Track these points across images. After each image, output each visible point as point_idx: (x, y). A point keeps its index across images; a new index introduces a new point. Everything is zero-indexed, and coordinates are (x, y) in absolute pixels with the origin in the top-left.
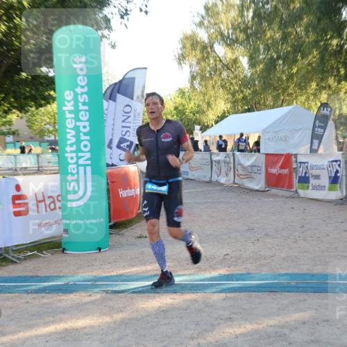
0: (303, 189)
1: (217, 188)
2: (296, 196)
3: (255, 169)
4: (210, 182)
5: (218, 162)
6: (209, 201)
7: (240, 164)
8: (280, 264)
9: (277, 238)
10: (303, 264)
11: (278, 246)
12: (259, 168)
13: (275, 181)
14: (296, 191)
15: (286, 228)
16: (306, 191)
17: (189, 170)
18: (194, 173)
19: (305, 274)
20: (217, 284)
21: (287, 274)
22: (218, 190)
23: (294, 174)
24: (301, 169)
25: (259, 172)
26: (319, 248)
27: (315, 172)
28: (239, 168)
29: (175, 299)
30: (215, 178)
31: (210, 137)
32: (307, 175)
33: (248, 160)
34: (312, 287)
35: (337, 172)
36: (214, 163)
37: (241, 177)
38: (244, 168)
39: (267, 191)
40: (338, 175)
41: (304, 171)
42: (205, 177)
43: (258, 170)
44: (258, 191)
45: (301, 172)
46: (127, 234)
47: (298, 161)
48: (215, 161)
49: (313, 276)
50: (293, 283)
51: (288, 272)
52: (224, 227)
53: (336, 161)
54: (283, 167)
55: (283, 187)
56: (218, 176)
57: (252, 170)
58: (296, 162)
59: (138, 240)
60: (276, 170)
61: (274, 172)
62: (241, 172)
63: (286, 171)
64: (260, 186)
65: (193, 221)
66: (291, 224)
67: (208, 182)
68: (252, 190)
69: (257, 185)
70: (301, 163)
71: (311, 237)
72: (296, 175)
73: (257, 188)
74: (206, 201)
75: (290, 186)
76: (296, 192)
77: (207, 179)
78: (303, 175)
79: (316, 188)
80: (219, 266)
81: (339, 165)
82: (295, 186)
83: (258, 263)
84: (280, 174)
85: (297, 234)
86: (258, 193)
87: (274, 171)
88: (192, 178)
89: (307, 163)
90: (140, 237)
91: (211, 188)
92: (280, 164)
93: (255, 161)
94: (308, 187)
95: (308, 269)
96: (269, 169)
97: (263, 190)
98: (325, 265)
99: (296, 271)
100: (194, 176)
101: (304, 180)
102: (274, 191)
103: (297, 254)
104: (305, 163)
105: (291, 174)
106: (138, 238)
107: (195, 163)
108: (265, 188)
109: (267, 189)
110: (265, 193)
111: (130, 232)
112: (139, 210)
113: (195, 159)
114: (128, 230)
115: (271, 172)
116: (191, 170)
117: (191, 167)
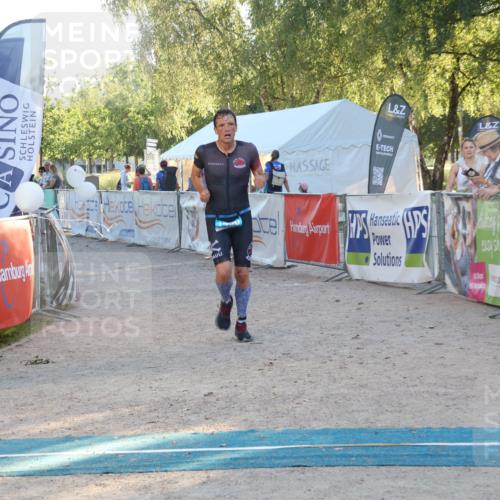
0: (358, 262)
1: (189, 263)
2: (344, 277)
3: (266, 225)
4: (177, 251)
5: (193, 211)
6: (174, 287)
8: (312, 412)
9: (307, 359)
10: (359, 411)
11: (309, 375)
12: (273, 223)
13: (303, 249)
14: (345, 266)
15: (325, 340)
16: (365, 267)
17: (135, 228)
18: (145, 233)
19: (361, 430)
20: (190, 453)
21: (325, 432)
22: (192, 266)
23: (341, 235)
24: (353, 225)
25: (274, 231)
26: (389, 378)
27: (381, 231)
29: (105, 485)
30: (187, 243)
31: (177, 161)
32: (366, 237)
34: (375, 456)
35: (422, 229)
36: (185, 213)
39: (289, 267)
40: (424, 235)
41: (360, 229)
42: (167, 240)
43: (271, 226)
44: (271, 267)
45: (354, 229)
46: (8, 356)
47: (349, 208)
48: (187, 209)
49: (376, 433)
50: (338, 448)
51: (328, 426)
52: (204, 340)
53: (420, 209)
54: (318, 221)
55: (318, 260)
56: (193, 239)
57: (260, 225)
58: (345, 210)
59: (31, 369)
60: (305, 227)
61: (302, 231)
63: (324, 229)
64: (275, 258)
66: (334, 332)
67: (172, 251)
68: (260, 267)
69: (270, 256)
70: (353, 212)
71: (373, 357)
72: (345, 237)
73: (268, 261)
74: (168, 288)
75: (333, 258)
76: (346, 269)
77: (172, 245)
78: (358, 236)
79: (382, 261)
80: (193, 418)
81: (426, 217)
82: (342, 258)
83: (271, 409)
84: (313, 236)
85: (346, 351)
86: (270, 271)
87: (301, 228)
88: (142, 243)
89: (366, 212)
90: (35, 362)
91: (179, 264)
92: (312, 215)
93: (266, 208)
94: (367, 260)
95: (367, 420)
96: (292, 225)
97: (282, 265)
98: (400, 412)
99: (344, 424)
100: (145, 238)
101: (360, 246)
102: (302, 267)
103: (346, 392)
104: (360, 212)
105: (334, 234)
106: (32, 363)
107: (147, 213)
108: (285, 261)
109: (288, 264)
110: (283, 271)
111: (16, 353)
112: (34, 307)
113: (147, 205)
114: (11, 349)
115: (295, 230)
116: (139, 227)
117: (140, 221)
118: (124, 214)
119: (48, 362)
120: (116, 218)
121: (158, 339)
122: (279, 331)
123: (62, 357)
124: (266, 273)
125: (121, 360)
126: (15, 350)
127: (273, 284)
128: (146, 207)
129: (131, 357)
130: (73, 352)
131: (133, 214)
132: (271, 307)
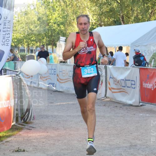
3: (129, 84)
7: (113, 78)
12: (133, 83)
13: (150, 97)
18: (63, 85)
25: (133, 86)
28: (111, 81)
33: (121, 74)
37: (113, 90)
38: (117, 82)
39: (141, 106)
44: (131, 105)
52: (104, 142)
60: (151, 85)
61: (150, 88)
62: (113, 85)
64: (134, 100)
65: (70, 134)
68: (125, 105)
69: (131, 100)
73: (130, 102)
84: (155, 90)
87: (149, 86)
88: (61, 90)
90: (18, 151)
92: (155, 79)
93: (129, 74)
96: (144, 84)
100: (62, 87)
102: (148, 106)
106: (16, 151)
107: (64, 75)
108: (140, 102)
109: (141, 104)
110: (138, 107)
111: (6, 145)
112: (13, 122)
113: (64, 71)
114: (3, 144)
115: (145, 87)
116: (60, 82)
117: (60, 79)
118: (51, 75)
119: (24, 151)
120: (47, 77)
121: (80, 141)
122: (144, 140)
123: (31, 149)
124: (130, 108)
125: (62, 151)
126: (6, 144)
127: (134, 114)
128: (64, 72)
129: (67, 150)
130: (36, 146)
131: (56, 75)
132: (136, 127)
